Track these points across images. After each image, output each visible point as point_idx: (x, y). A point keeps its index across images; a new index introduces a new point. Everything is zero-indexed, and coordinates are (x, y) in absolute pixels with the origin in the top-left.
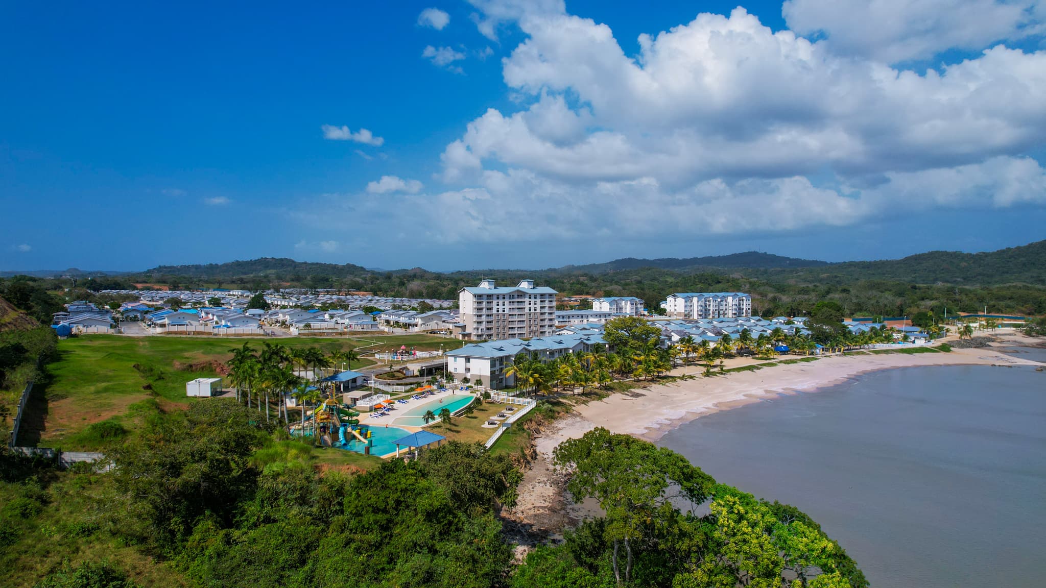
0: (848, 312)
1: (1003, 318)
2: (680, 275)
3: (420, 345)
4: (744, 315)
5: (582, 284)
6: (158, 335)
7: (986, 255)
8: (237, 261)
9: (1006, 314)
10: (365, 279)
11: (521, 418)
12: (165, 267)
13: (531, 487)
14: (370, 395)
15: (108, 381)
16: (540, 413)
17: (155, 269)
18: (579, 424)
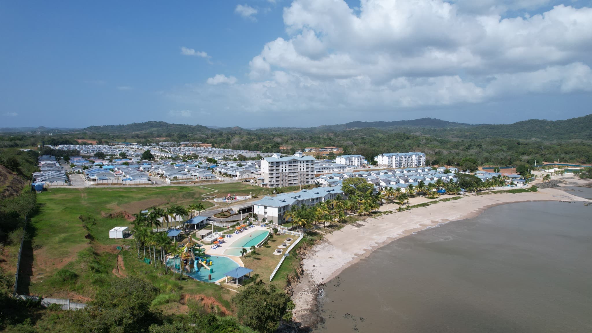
0: (480, 163)
1: (568, 166)
2: (386, 132)
3: (239, 192)
4: (421, 165)
5: (330, 139)
6: (92, 187)
7: (561, 122)
8: (135, 123)
9: (570, 163)
10: (207, 135)
11: (295, 246)
12: (94, 127)
13: (300, 295)
14: (210, 233)
15: (66, 232)
16: (306, 242)
17: (88, 128)
18: (327, 247)
